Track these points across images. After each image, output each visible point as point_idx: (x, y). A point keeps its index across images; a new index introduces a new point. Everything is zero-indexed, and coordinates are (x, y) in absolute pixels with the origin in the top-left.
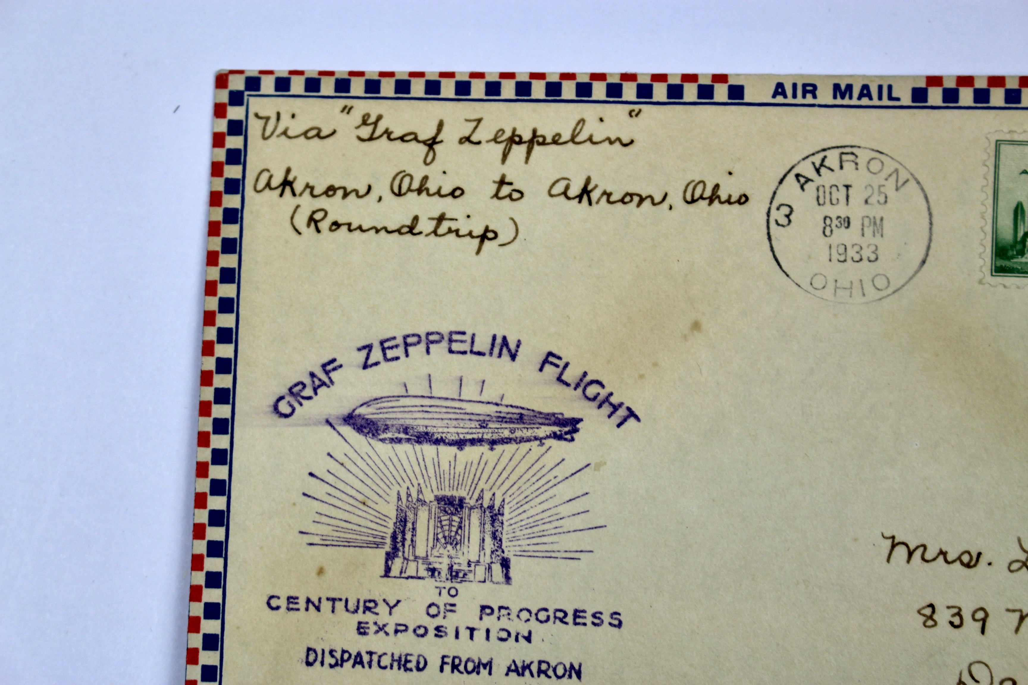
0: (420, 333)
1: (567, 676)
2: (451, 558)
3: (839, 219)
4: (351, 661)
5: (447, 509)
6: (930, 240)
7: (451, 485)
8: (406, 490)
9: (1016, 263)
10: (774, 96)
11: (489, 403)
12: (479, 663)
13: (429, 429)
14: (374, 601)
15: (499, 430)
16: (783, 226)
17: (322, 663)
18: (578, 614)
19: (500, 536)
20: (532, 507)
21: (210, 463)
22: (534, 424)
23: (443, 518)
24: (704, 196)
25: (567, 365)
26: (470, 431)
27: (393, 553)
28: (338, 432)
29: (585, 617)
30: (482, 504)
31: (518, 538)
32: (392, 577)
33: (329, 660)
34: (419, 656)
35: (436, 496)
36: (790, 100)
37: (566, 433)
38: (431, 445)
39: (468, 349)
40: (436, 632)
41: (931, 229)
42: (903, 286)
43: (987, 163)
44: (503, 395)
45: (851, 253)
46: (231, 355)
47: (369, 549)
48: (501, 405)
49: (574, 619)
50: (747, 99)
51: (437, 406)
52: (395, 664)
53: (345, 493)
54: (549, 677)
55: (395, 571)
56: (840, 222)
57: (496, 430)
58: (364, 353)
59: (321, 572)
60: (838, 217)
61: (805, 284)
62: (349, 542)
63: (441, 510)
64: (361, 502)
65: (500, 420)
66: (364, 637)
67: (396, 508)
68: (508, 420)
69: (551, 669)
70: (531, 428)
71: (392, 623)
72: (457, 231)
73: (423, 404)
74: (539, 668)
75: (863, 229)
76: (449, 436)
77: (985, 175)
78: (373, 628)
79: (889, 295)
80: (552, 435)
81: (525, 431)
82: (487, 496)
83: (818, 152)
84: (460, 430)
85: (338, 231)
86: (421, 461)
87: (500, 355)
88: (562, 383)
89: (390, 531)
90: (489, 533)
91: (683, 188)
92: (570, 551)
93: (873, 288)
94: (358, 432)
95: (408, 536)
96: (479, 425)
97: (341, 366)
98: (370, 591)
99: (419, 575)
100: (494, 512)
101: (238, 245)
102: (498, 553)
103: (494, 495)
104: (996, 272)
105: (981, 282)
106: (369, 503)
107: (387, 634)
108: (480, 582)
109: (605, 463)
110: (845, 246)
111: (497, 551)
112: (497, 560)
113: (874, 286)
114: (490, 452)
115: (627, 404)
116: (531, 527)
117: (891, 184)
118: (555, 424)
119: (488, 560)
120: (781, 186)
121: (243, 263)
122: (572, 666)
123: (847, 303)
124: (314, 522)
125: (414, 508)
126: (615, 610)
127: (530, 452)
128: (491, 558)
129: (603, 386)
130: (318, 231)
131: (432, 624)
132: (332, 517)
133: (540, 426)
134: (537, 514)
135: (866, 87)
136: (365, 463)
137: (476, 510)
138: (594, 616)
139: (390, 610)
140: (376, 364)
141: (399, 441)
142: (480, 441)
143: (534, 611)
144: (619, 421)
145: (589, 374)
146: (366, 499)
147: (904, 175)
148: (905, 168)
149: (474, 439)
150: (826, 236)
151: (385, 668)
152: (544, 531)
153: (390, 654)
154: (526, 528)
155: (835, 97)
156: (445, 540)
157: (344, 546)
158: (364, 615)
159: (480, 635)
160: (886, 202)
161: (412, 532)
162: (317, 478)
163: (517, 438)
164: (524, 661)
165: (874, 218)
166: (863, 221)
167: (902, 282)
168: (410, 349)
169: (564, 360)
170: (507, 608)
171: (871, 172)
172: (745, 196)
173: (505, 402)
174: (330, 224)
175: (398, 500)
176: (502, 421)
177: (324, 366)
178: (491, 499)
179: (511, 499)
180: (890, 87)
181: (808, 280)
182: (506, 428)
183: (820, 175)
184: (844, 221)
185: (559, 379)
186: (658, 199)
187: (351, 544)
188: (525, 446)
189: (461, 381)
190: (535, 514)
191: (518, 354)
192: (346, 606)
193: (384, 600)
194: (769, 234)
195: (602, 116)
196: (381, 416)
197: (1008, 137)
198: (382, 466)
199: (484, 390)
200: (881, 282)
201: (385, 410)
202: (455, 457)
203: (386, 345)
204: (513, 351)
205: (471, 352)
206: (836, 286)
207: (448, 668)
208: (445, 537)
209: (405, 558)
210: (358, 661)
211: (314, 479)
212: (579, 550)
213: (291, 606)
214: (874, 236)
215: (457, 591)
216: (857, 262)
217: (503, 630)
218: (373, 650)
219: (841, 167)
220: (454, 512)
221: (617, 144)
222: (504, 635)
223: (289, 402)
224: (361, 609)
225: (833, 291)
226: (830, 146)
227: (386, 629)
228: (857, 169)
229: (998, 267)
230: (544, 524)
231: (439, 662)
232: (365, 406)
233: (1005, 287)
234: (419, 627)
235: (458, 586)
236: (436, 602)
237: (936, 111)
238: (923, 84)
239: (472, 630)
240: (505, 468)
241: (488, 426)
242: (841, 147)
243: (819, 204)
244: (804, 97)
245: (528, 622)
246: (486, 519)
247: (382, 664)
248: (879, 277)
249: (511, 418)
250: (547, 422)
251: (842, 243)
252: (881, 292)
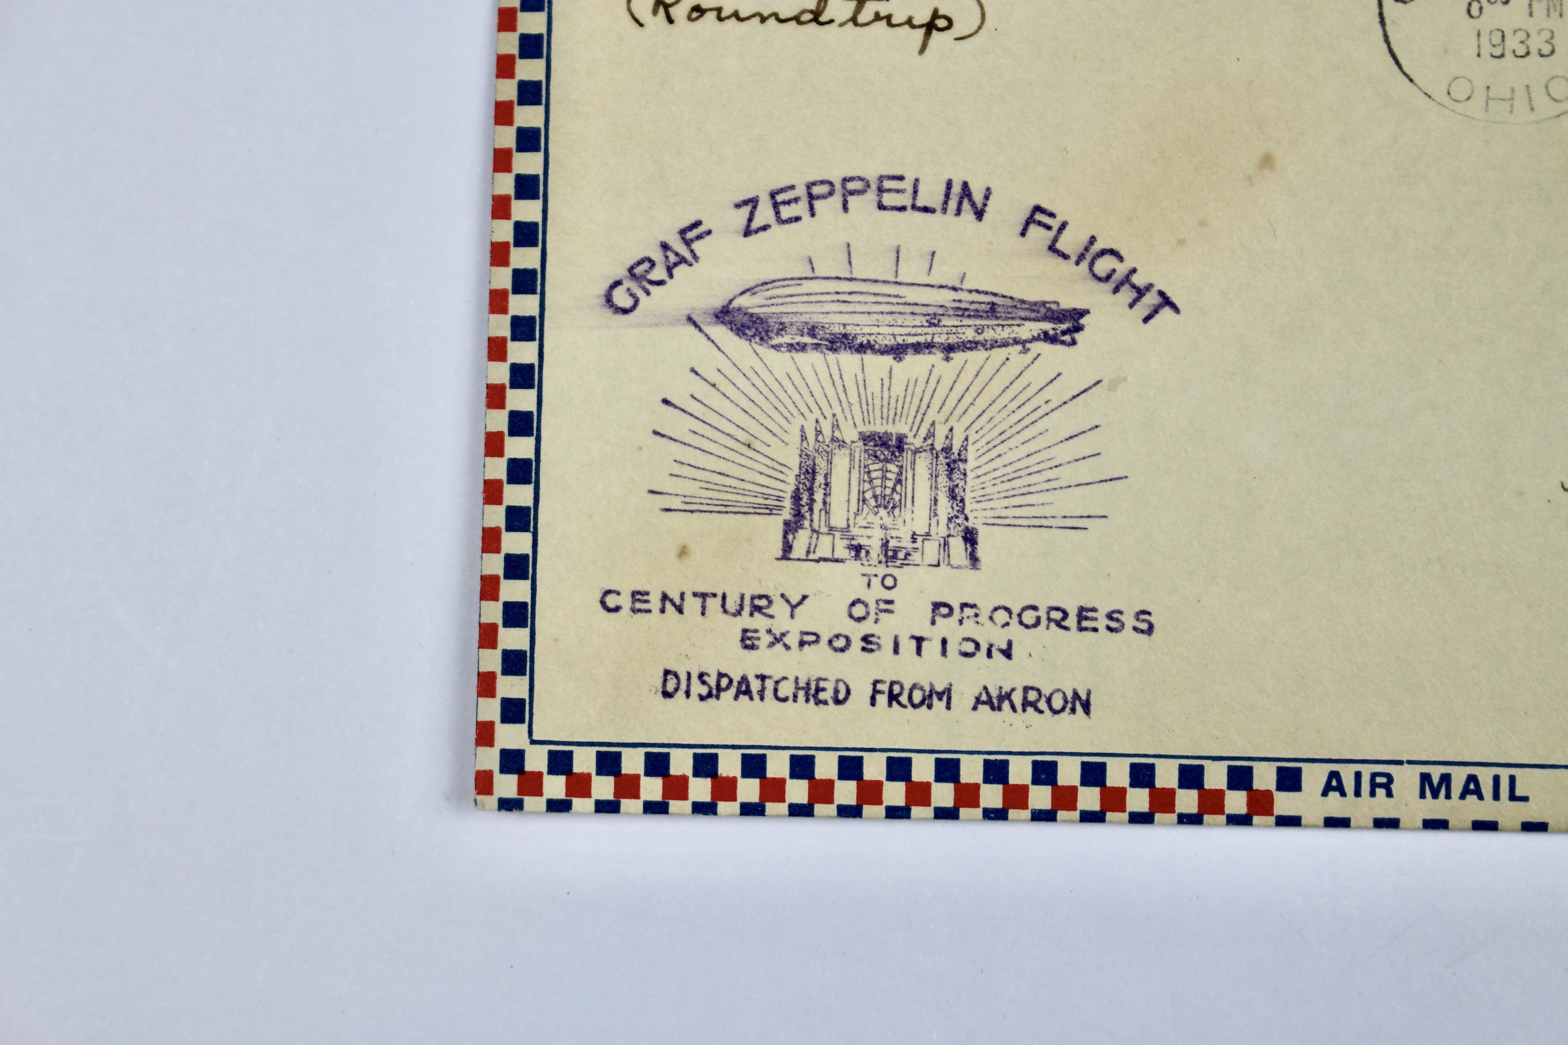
0: (831, 179)
1: (1068, 710)
2: (886, 529)
4: (733, 691)
5: (879, 453)
7: (885, 416)
8: (814, 424)
11: (942, 287)
12: (931, 691)
13: (850, 330)
14: (766, 597)
15: (959, 329)
16: (1404, 2)
17: (688, 694)
18: (1084, 613)
19: (962, 494)
20: (1011, 449)
21: (508, 385)
22: (1012, 318)
23: (872, 467)
25: (1064, 226)
26: (914, 331)
27: (795, 523)
28: (706, 335)
29: (1096, 619)
30: (932, 445)
31: (989, 497)
32: (793, 559)
33: (698, 688)
34: (838, 681)
35: (860, 433)
37: (1064, 333)
38: (852, 353)
39: (909, 204)
40: (864, 644)
44: (965, 274)
45: (1512, 43)
46: (537, 218)
47: (757, 516)
48: (962, 289)
49: (1079, 622)
51: (861, 293)
52: (801, 694)
53: (719, 430)
54: (1041, 712)
55: (799, 550)
57: (954, 330)
58: (746, 211)
59: (683, 552)
61: (1439, 94)
62: (726, 506)
63: (869, 455)
64: (744, 444)
65: (960, 313)
66: (752, 652)
67: (799, 452)
68: (972, 313)
69: (1043, 699)
70: (1009, 325)
71: (794, 630)
72: (888, 18)
73: (839, 290)
74: (1025, 698)
75: (1530, 5)
76: (880, 339)
78: (767, 639)
80: (1042, 336)
81: (999, 329)
82: (941, 432)
84: (897, 330)
85: (701, 20)
86: (837, 379)
87: (958, 212)
88: (1056, 255)
89: (790, 489)
90: (944, 490)
92: (1072, 517)
93: (1547, 98)
94: (738, 335)
95: (819, 496)
96: (927, 321)
97: (709, 232)
98: (760, 581)
99: (836, 556)
100: (952, 457)
101: (545, 45)
102: (958, 521)
103: (951, 430)
106: (757, 445)
107: (787, 647)
108: (931, 565)
109: (1125, 379)
110: (1503, 32)
111: (957, 517)
112: (958, 532)
113: (1549, 94)
114: (945, 363)
115: (1158, 286)
116: (1009, 480)
118: (1045, 318)
119: (943, 532)
121: (553, 73)
122: (1076, 695)
123: (1505, 122)
124: (671, 475)
125: (828, 453)
126: (1142, 608)
127: (1008, 362)
128: (949, 528)
129: (1121, 259)
130: (670, 21)
131: (856, 632)
132: (699, 468)
133: (1023, 322)
134: (1019, 460)
136: (749, 384)
137: (923, 454)
138: (1110, 617)
139: (792, 611)
140: (765, 228)
141: (803, 348)
142: (929, 346)
143: (1016, 610)
144: (1146, 313)
145: (1098, 239)
146: (752, 438)
149: (919, 344)
151: (785, 700)
152: (1029, 485)
153: (792, 679)
154: (1003, 482)
156: (876, 501)
157: (719, 512)
158: (752, 619)
159: (932, 648)
161: (825, 489)
162: (675, 407)
163: (986, 341)
164: (1001, 688)
168: (818, 204)
169: (1060, 219)
170: (973, 606)
173: (967, 285)
174: (689, 9)
175: (802, 440)
176: (963, 315)
177: (683, 232)
178: (947, 437)
179: (978, 436)
181: (1444, 87)
182: (969, 326)
185: (1052, 248)
187: (729, 509)
188: (999, 354)
189: (898, 253)
190: (1015, 459)
191: (987, 209)
192: (723, 605)
193: (782, 595)
194: (1381, 15)
196: (773, 309)
198: (776, 387)
199: (933, 267)
200: (1559, 89)
201: (780, 301)
202: (891, 372)
203: (780, 198)
204: (979, 205)
205: (914, 207)
206: (1488, 96)
207: (882, 699)
208: (875, 497)
209: (813, 531)
210: (742, 688)
211: (670, 409)
212: (1086, 515)
213: (638, 605)
214: (1548, 15)
215: (895, 580)
216: (1522, 57)
217: (968, 639)
218: (766, 673)
220: (889, 457)
222: (969, 647)
223: (629, 289)
224: (747, 609)
225: (1484, 104)
227: (786, 640)
230: (1030, 474)
231: (869, 691)
232: (749, 293)
234: (837, 636)
235: (896, 572)
236: (862, 598)
239: (919, 640)
240: (968, 388)
241: (941, 324)
245: (1006, 627)
246: (939, 467)
247: (781, 694)
248: (1556, 81)
249: (977, 310)
250: (1033, 315)
251: (1498, 28)
252: (1559, 104)
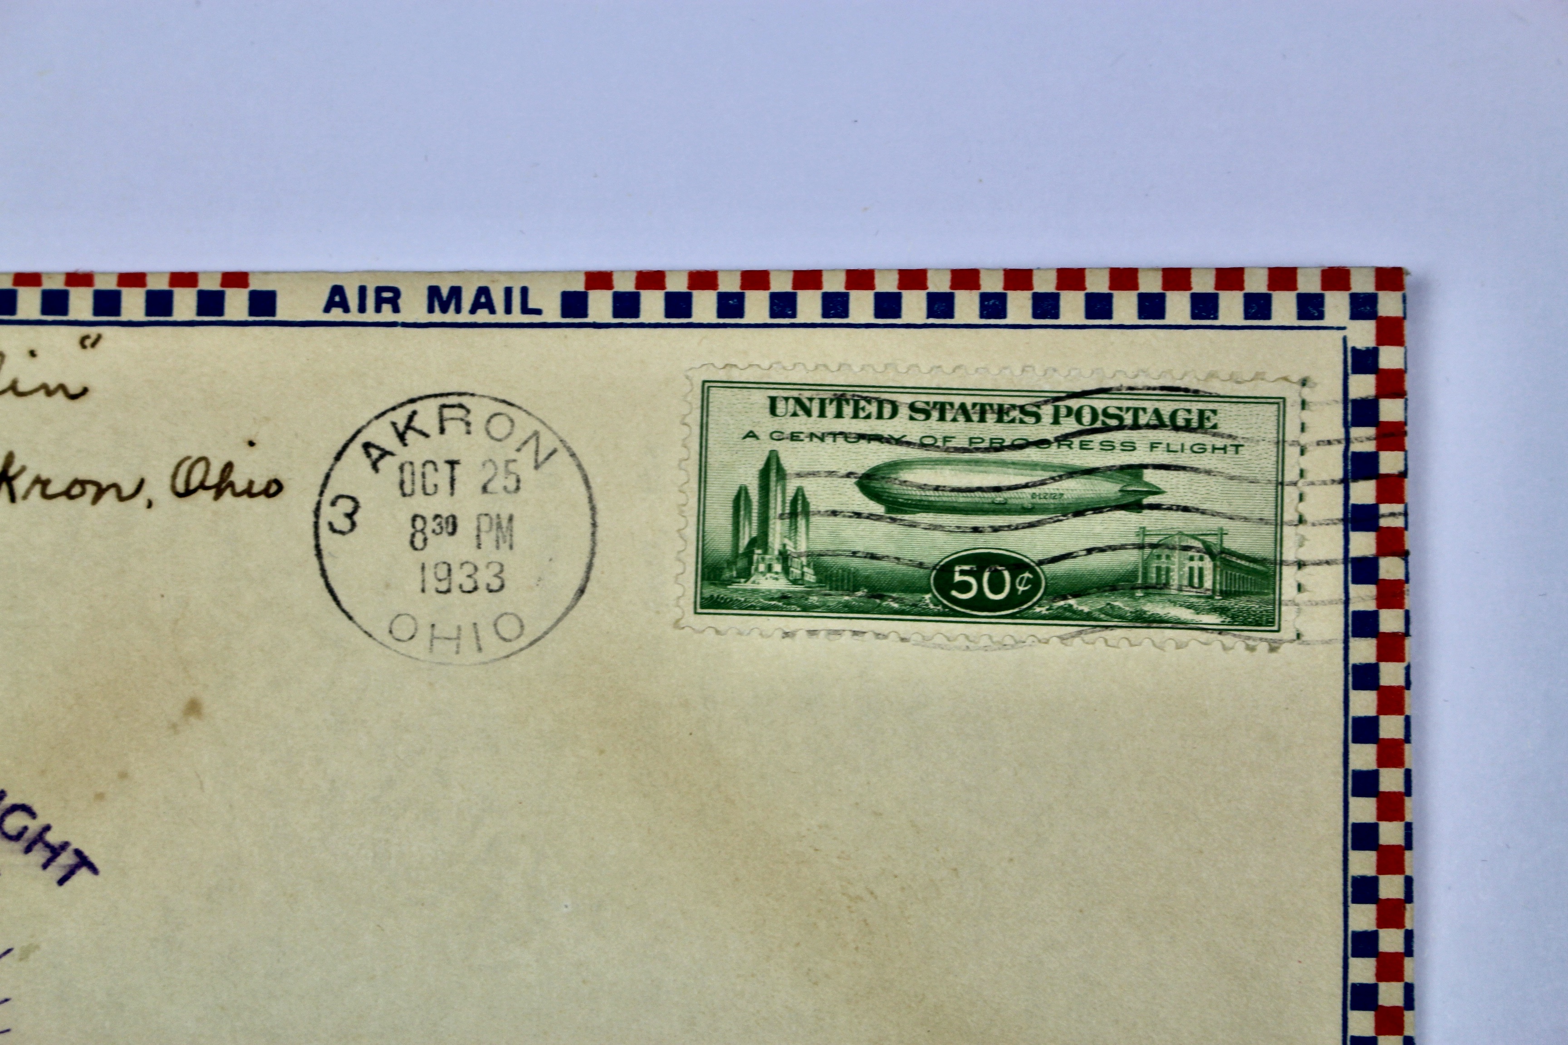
3: (438, 520)
6: (593, 553)
9: (737, 590)
10: (327, 310)
16: (342, 533)
24: (208, 483)
36: (354, 315)
41: (593, 534)
42: (546, 633)
43: (687, 420)
45: (459, 577)
50: (280, 316)
56: (439, 524)
60: (437, 516)
61: (381, 633)
75: (478, 536)
77: (684, 440)
79: (522, 650)
83: (402, 405)
91: (171, 470)
93: (496, 637)
104: (702, 607)
105: (677, 624)
109: (37, 947)
110: (449, 565)
113: (498, 633)
115: (75, 845)
117: (527, 456)
120: (340, 464)
123: (450, 664)
129: (32, 814)
135: (483, 291)
144: (61, 874)
145: (9, 794)
147: (548, 442)
148: (550, 429)
150: (416, 549)
155: (431, 310)
160: (518, 488)
165: (498, 516)
166: (479, 522)
167: (545, 625)
171: (492, 438)
172: (277, 482)
180: (524, 291)
181: (385, 625)
183: (405, 445)
184: (447, 522)
186: (127, 490)
194: (317, 547)
195: (33, 347)
197: (722, 376)
200: (508, 628)
214: (498, 547)
216: (469, 592)
219: (442, 430)
221: (60, 395)
225: (428, 644)
226: (422, 394)
228: (469, 433)
229: (707, 599)
233: (718, 632)
237: (602, 331)
238: (579, 286)
242: (442, 395)
243: (404, 495)
244: (378, 310)
248: (505, 618)
251: (444, 560)
252: (508, 644)
